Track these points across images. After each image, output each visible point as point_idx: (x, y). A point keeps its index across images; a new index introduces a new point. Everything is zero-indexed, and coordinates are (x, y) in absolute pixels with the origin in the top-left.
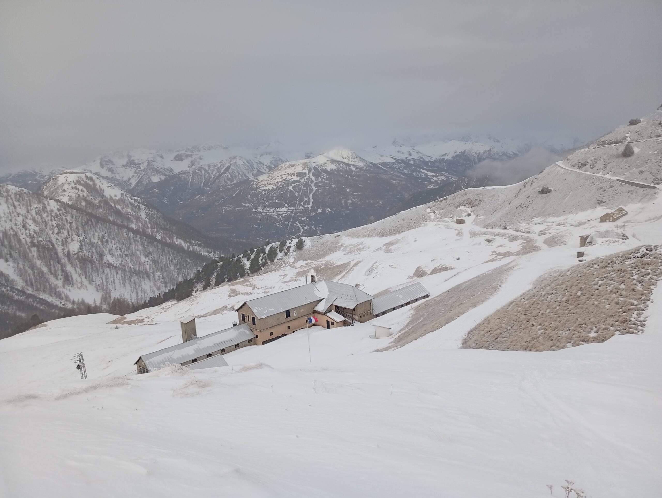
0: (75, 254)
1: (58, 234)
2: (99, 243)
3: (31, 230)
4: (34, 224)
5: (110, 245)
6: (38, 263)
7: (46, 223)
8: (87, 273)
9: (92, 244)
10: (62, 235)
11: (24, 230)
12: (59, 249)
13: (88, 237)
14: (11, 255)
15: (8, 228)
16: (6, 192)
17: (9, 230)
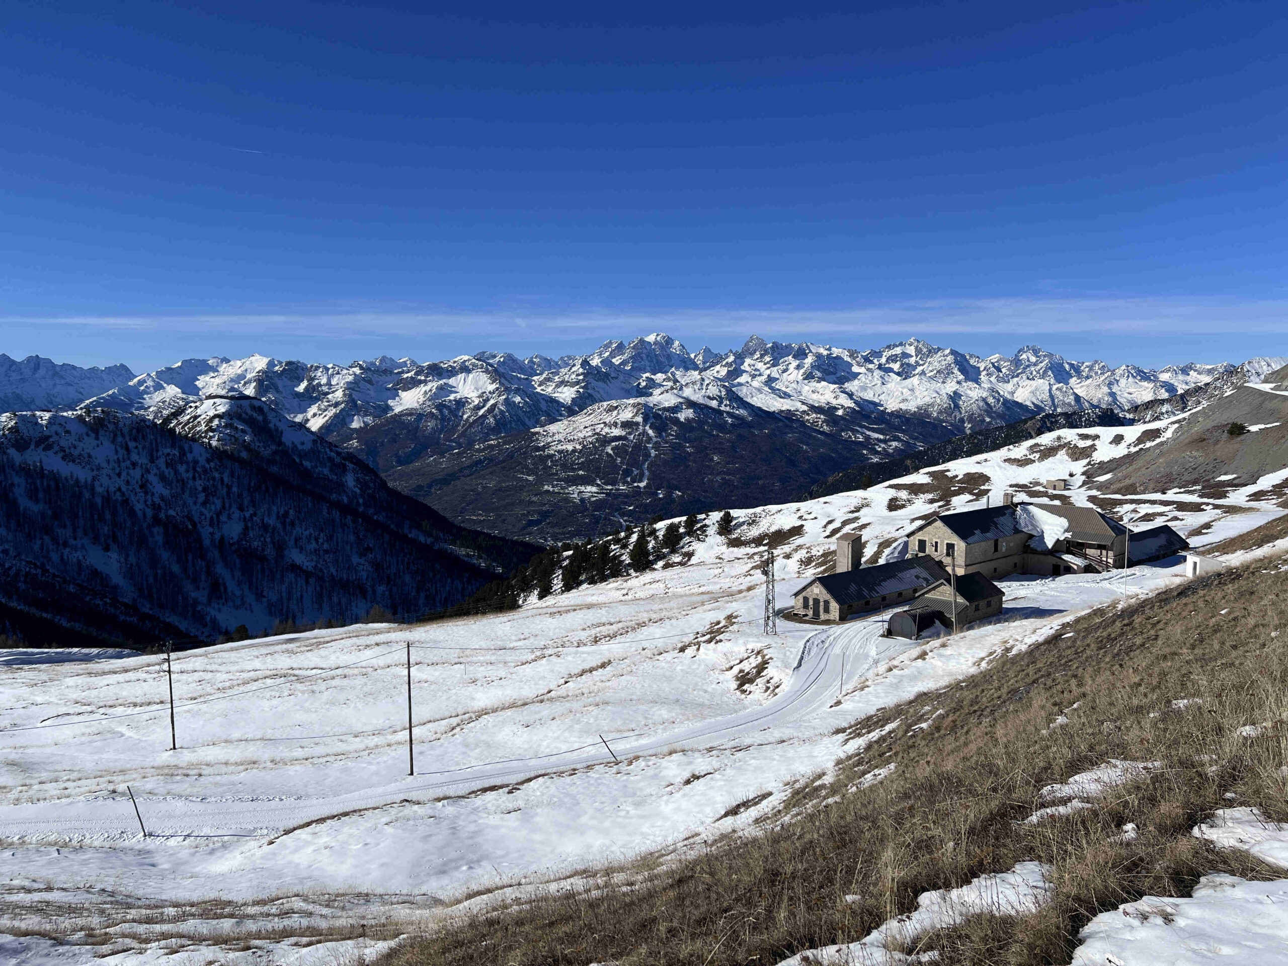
0: (234, 544)
1: (204, 504)
2: (279, 525)
3: (157, 495)
4: (161, 485)
5: (297, 531)
6: (165, 555)
7: (183, 484)
8: (254, 580)
9: (265, 527)
10: (213, 507)
11: (143, 494)
12: (205, 532)
13: (259, 514)
14: (115, 538)
15: (112, 489)
16: (114, 423)
17: (115, 492)
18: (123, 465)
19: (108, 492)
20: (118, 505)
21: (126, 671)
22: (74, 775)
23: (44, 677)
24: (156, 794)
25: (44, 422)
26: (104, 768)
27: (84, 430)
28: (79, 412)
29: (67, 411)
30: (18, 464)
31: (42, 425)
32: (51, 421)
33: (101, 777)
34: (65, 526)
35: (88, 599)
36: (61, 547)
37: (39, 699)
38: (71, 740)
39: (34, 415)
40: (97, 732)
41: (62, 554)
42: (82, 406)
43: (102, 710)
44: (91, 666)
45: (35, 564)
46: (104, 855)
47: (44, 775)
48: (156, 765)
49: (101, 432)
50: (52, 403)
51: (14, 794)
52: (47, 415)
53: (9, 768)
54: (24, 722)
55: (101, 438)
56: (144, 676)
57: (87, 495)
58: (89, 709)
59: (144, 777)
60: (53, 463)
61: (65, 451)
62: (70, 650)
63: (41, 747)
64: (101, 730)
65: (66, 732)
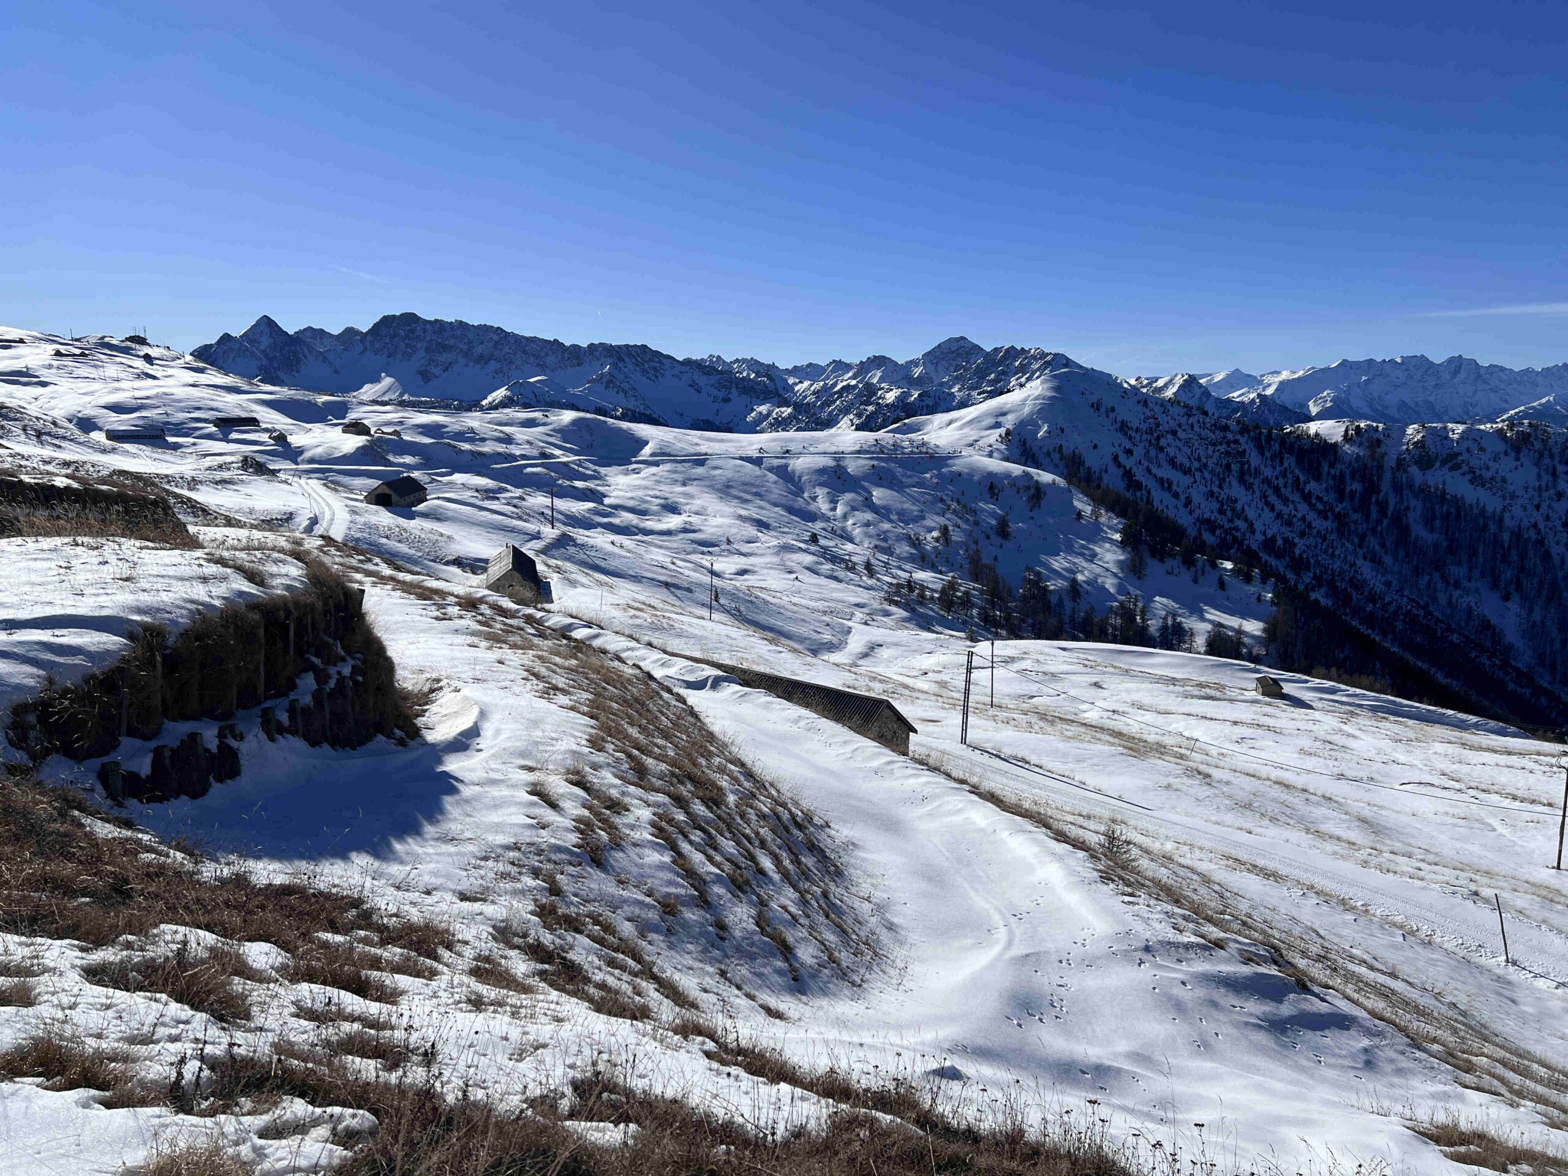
14: (1519, 587)
15: (1525, 524)
16: (1543, 441)
17: (1528, 528)
18: (1546, 495)
19: (1519, 526)
20: (1530, 545)
21: (1509, 753)
22: (1431, 858)
23: (1411, 734)
24: (1528, 917)
25: (1456, 436)
26: (1465, 861)
27: (1501, 447)
28: (1500, 425)
29: (1485, 424)
30: (1417, 485)
31: (1452, 440)
32: (1464, 436)
33: (1461, 870)
34: (1459, 563)
35: (1473, 654)
36: (1451, 588)
37: (1402, 758)
38: (1431, 816)
39: (1445, 428)
40: (1463, 815)
41: (1451, 595)
42: (1504, 417)
43: (1472, 792)
44: (1467, 736)
45: (1418, 603)
46: (1454, 963)
47: (1398, 846)
48: (1531, 880)
49: (1525, 451)
50: (1468, 414)
51: (1362, 854)
52: (1460, 428)
53: (1360, 824)
54: (1381, 779)
55: (1522, 459)
56: (1531, 765)
57: (1493, 528)
58: (1457, 785)
59: (1515, 890)
60: (1458, 486)
61: (1474, 473)
62: (1444, 711)
63: (1397, 812)
64: (1468, 815)
65: (1427, 805)
